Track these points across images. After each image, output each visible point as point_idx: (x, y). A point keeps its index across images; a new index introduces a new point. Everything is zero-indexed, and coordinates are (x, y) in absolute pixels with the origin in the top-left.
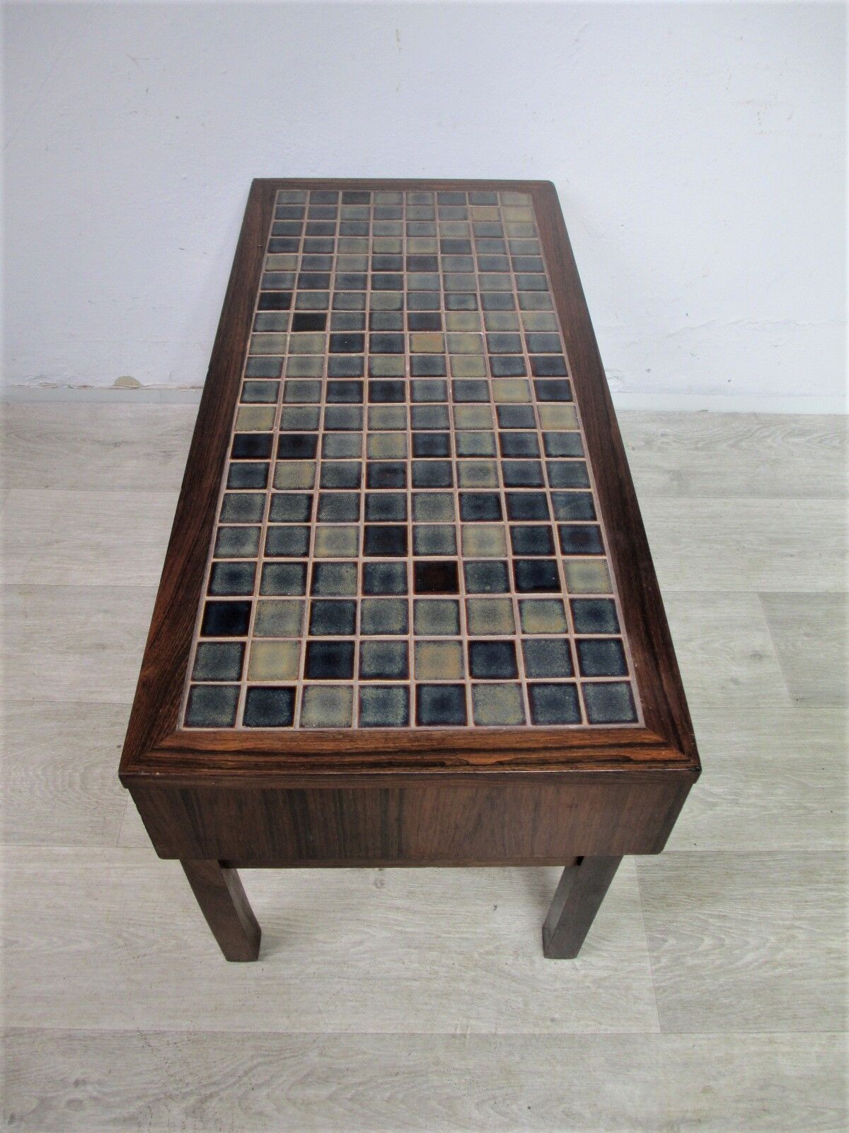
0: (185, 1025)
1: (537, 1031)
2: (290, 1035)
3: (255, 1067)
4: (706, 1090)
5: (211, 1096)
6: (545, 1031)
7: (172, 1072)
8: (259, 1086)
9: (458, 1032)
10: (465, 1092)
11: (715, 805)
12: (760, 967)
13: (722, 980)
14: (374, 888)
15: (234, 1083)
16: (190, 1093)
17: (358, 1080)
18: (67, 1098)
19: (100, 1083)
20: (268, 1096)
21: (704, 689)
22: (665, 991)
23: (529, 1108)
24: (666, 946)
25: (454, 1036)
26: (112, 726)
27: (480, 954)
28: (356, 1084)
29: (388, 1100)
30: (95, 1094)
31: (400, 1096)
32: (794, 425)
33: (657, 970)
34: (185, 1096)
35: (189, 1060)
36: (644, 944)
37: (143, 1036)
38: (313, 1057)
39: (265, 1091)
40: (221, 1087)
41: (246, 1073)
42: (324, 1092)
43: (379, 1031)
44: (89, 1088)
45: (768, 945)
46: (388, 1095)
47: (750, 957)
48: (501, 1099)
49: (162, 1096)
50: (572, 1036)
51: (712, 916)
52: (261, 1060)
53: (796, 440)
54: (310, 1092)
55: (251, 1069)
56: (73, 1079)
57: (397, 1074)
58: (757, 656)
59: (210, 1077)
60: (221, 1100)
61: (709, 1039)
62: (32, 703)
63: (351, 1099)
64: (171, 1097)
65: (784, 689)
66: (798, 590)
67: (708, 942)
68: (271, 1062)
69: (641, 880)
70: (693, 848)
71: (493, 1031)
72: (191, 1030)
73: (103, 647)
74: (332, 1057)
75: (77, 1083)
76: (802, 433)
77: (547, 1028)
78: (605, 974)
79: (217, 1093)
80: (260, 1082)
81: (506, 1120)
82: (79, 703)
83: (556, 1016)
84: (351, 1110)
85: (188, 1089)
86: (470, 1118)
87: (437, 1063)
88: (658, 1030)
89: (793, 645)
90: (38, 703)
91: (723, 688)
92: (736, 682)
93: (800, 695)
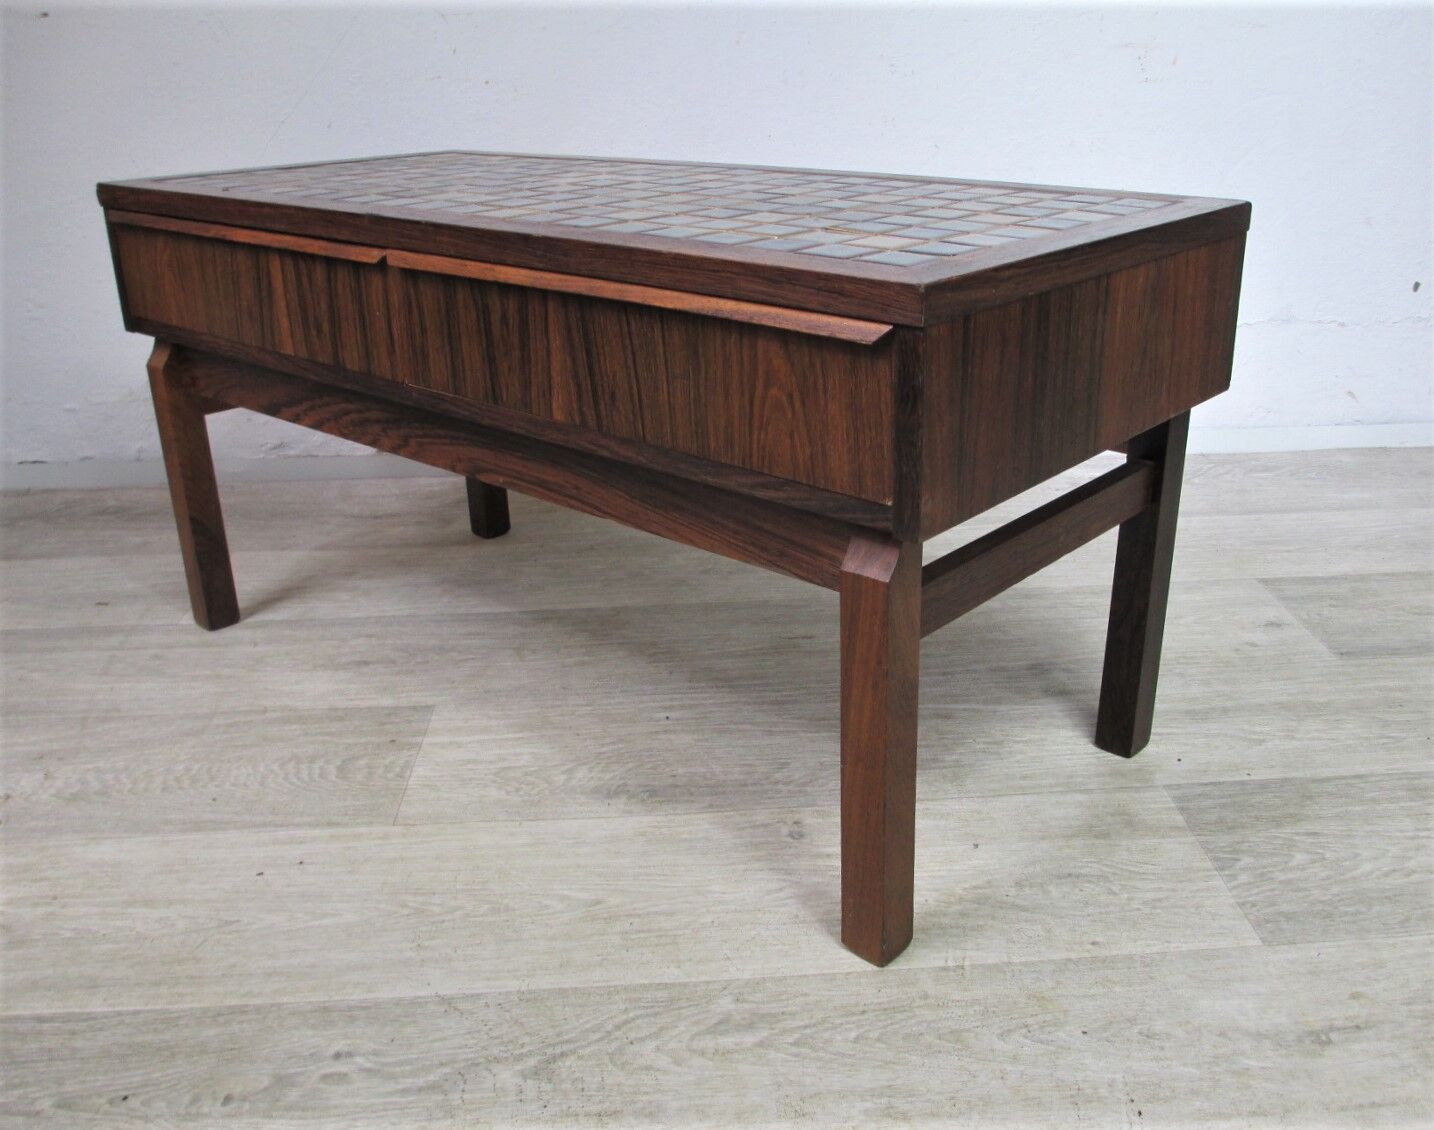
0: (513, 985)
1: (1073, 956)
2: (685, 985)
3: (634, 1019)
4: (1355, 996)
5: (563, 1054)
6: (1086, 955)
7: (493, 1034)
8: (642, 1039)
9: (951, 964)
10: (979, 1024)
11: (1264, 741)
12: (1386, 875)
13: (1335, 890)
14: (790, 840)
15: (601, 1039)
16: (530, 1054)
17: (802, 1024)
18: (323, 1072)
19: (376, 1053)
20: (658, 1049)
22: (1254, 905)
23: (1085, 1033)
24: (1241, 864)
25: (945, 969)
26: (382, 725)
27: (965, 889)
28: (799, 1027)
29: (857, 1040)
30: (368, 1065)
31: (875, 1035)
32: (1253, 463)
33: (1234, 888)
34: (519, 1058)
35: (524, 1020)
36: (1209, 864)
37: (443, 1000)
38: (726, 1004)
39: (651, 1045)
40: (576, 1045)
41: (618, 1027)
42: (749, 1039)
43: (826, 971)
44: (359, 1060)
45: (1390, 854)
46: (853, 1034)
47: (1367, 867)
48: (1036, 1027)
49: (482, 1060)
50: (1130, 958)
51: (1298, 834)
52: (639, 1012)
53: (1263, 474)
54: (727, 1041)
55: (626, 1022)
56: (332, 1051)
57: (864, 1012)
58: (1273, 625)
59: (559, 1035)
60: (580, 1058)
61: (1339, 946)
62: (264, 712)
63: (795, 1044)
64: (497, 1060)
65: (1321, 647)
66: (1308, 575)
67: (1300, 858)
68: (656, 1014)
69: (1182, 810)
70: (1246, 778)
71: (1006, 960)
72: (523, 988)
73: (365, 663)
74: (753, 1002)
75: (337, 1056)
76: (1266, 469)
77: (1088, 951)
78: (1160, 895)
79: (573, 1052)
80: (642, 1034)
81: (1051, 1048)
82: (333, 709)
83: (1098, 939)
84: (796, 1055)
85: (525, 1050)
86: (992, 1050)
87: (926, 996)
88: (1257, 942)
89: (1319, 614)
90: (275, 711)
91: (1237, 650)
92: (1253, 645)
93: (1344, 650)
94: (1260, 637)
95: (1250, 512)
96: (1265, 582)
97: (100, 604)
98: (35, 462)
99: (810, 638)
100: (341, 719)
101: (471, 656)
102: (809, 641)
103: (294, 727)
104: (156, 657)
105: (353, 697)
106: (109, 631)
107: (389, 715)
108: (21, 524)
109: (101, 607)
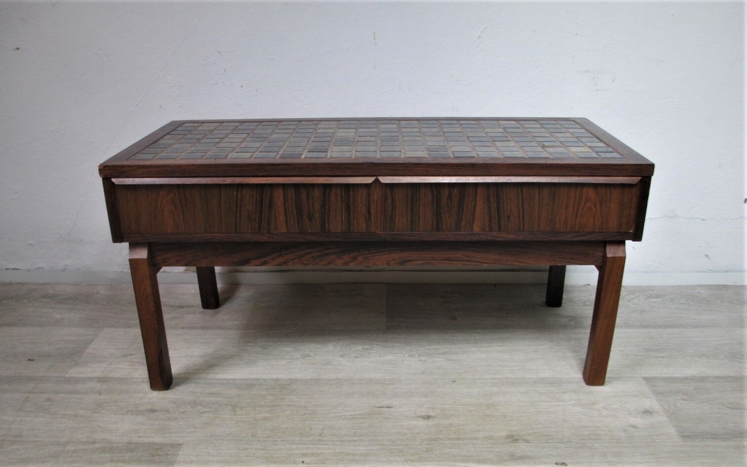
21: (610, 431)
26: (153, 456)
32: (651, 292)
53: (655, 300)
58: (648, 412)
62: (94, 443)
65: (673, 431)
66: (672, 375)
73: (153, 411)
76: (658, 297)
82: (130, 443)
89: (674, 406)
90: (99, 442)
91: (625, 430)
92: (634, 427)
93: (686, 434)
94: (638, 421)
95: (645, 327)
96: (646, 379)
97: (30, 360)
98: (13, 269)
99: (390, 407)
100: (131, 451)
101: (208, 410)
102: (388, 409)
103: (107, 455)
104: (48, 400)
105: (142, 435)
106: (29, 379)
107: (158, 449)
108: (5, 302)
109: (30, 362)
